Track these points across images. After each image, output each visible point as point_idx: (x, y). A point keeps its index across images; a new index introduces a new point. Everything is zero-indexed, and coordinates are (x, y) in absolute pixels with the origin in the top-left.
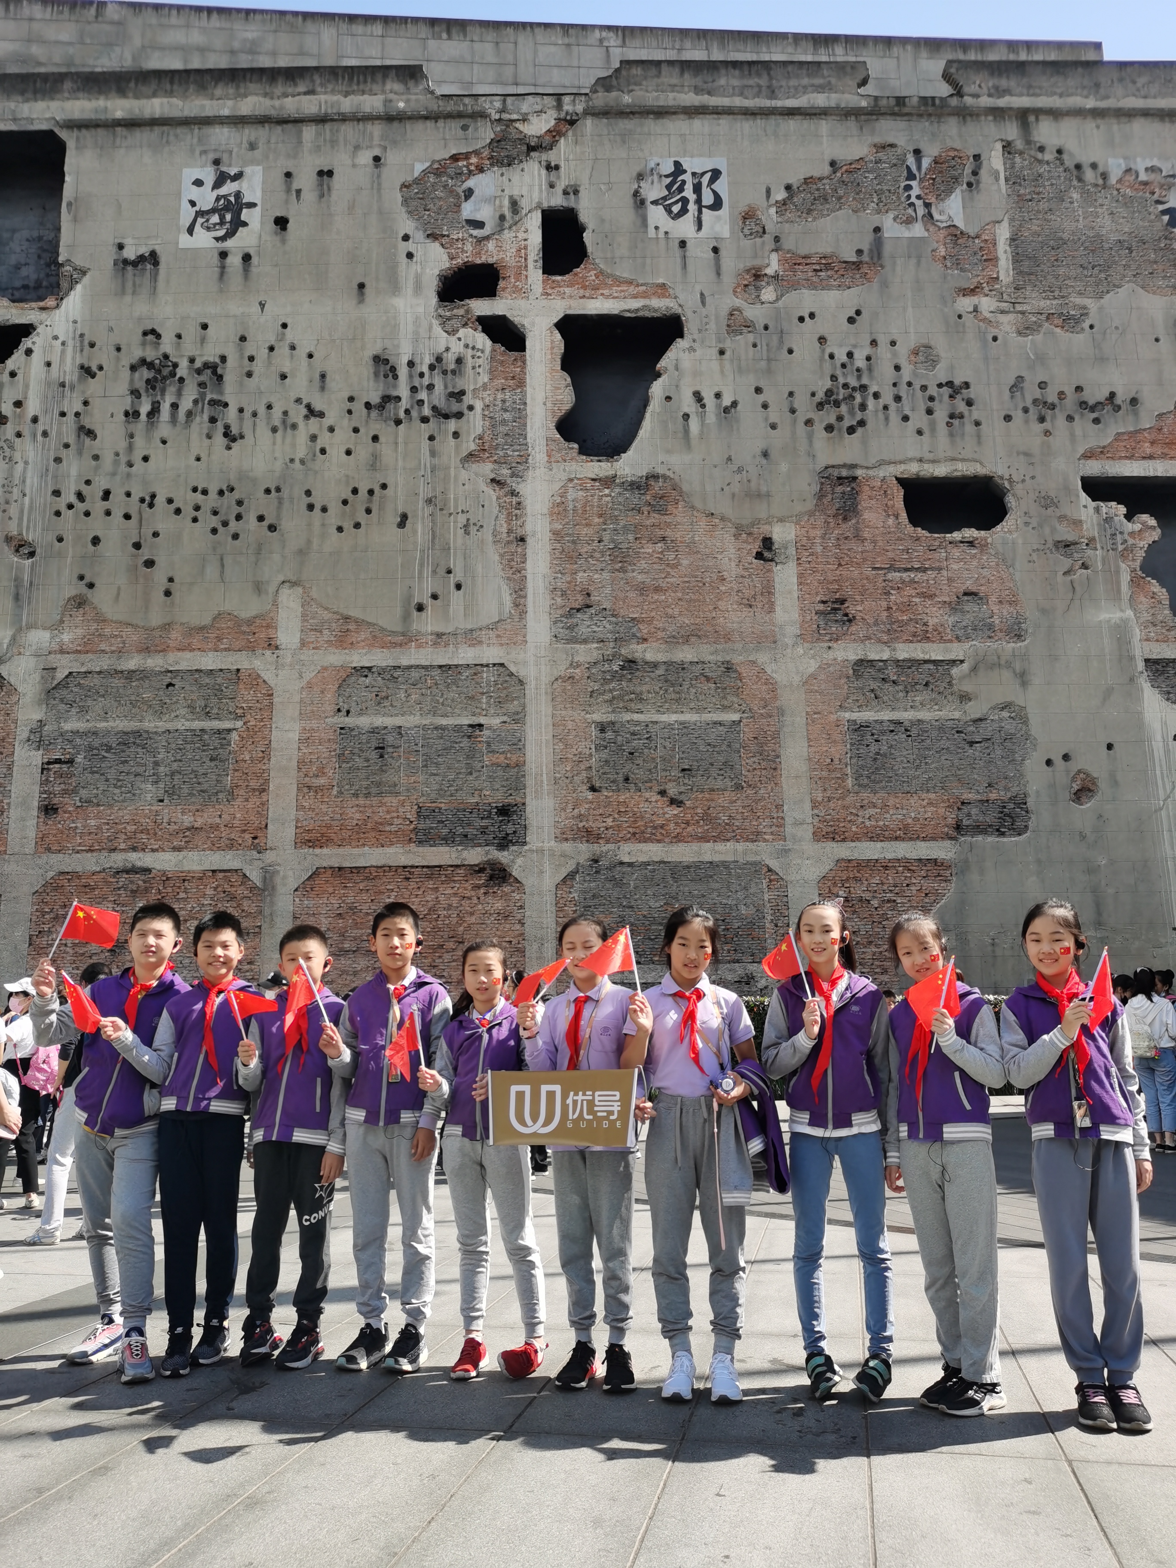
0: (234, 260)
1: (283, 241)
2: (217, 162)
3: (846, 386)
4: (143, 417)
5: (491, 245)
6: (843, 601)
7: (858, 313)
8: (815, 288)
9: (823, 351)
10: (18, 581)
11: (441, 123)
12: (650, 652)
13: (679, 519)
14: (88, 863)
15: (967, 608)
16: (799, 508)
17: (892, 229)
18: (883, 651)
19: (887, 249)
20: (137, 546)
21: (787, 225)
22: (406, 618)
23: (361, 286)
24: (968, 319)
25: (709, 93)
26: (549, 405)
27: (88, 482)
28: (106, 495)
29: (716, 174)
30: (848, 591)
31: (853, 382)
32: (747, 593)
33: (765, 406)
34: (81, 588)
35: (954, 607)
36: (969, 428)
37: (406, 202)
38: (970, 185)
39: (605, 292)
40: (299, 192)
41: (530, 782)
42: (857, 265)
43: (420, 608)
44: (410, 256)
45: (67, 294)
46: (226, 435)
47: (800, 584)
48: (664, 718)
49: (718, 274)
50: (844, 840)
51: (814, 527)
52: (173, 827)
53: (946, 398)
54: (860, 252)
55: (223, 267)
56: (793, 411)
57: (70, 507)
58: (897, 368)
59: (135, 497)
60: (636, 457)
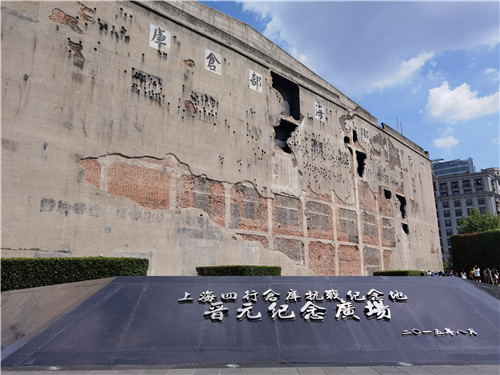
0: (322, 124)
2: (318, 102)
4: (313, 151)
5: (348, 134)
6: (381, 208)
7: (380, 161)
8: (376, 155)
9: (377, 166)
11: (342, 108)
12: (367, 212)
13: (368, 190)
16: (377, 192)
17: (381, 148)
18: (385, 217)
20: (315, 177)
21: (373, 143)
22: (345, 200)
23: (336, 135)
24: (387, 166)
25: (366, 117)
26: (356, 166)
27: (308, 162)
28: (310, 165)
29: (368, 132)
32: (374, 204)
33: (374, 173)
34: (309, 184)
35: (389, 211)
36: (388, 183)
37: (339, 121)
38: (386, 144)
39: (359, 148)
40: (328, 113)
44: (341, 132)
45: (301, 121)
46: (323, 158)
47: (378, 204)
48: (369, 224)
49: (369, 149)
50: (384, 246)
51: (378, 195)
53: (387, 178)
54: (379, 151)
56: (376, 175)
57: (306, 166)
58: (383, 171)
59: (314, 167)
60: (365, 178)
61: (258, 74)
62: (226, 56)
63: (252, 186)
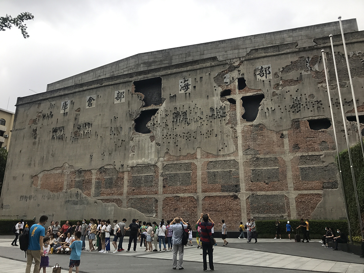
0: (188, 94)
1: (195, 90)
2: (184, 78)
3: (296, 104)
4: (175, 122)
5: (229, 86)
6: (298, 145)
7: (298, 90)
8: (289, 86)
9: (291, 98)
10: (158, 150)
11: (220, 66)
12: (261, 156)
13: (265, 131)
14: (170, 195)
15: (323, 144)
16: (288, 128)
17: (304, 73)
18: (306, 154)
19: (303, 77)
20: (175, 143)
21: (283, 75)
22: (218, 152)
23: (208, 96)
24: (321, 88)
25: (267, 53)
26: (240, 113)
27: (167, 133)
28: (170, 135)
29: (269, 68)
30: (298, 142)
31: (298, 103)
32: (279, 144)
33: (280, 109)
34: (167, 151)
35: (320, 144)
36: (322, 109)
37: (214, 81)
38: (319, 62)
39: (250, 92)
40: (197, 81)
41: (240, 181)
42: (297, 81)
43: (220, 150)
44: (216, 90)
45: (163, 103)
46: (187, 124)
47: (289, 142)
48: (264, 168)
49: (270, 86)
50: (300, 190)
51: (291, 131)
52: (183, 189)
53: (316, 104)
54: (298, 78)
55: (186, 96)
56: (286, 109)
57: (165, 137)
58: (306, 99)
59: (174, 135)
60: (256, 121)
62: (99, 93)
63: (112, 167)
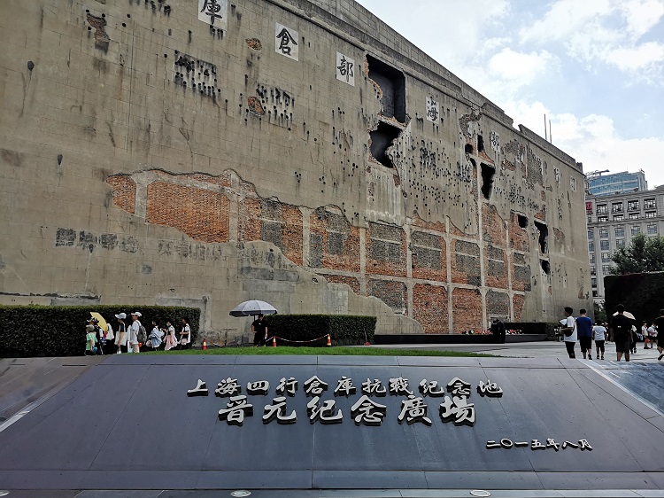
1: (443, 125)
2: (431, 98)
3: (512, 192)
4: (423, 164)
5: (472, 141)
6: (513, 239)
7: (513, 177)
8: (509, 169)
9: (510, 184)
10: (405, 204)
11: (464, 105)
12: (494, 245)
13: (496, 216)
16: (508, 218)
17: (516, 160)
18: (517, 251)
19: (516, 164)
20: (424, 199)
21: (506, 153)
22: (464, 229)
23: (455, 143)
24: (524, 183)
25: (497, 117)
26: (480, 183)
27: (415, 179)
28: (418, 184)
29: (498, 137)
32: (503, 235)
33: (505, 194)
34: (415, 208)
35: (523, 244)
36: (524, 207)
37: (460, 123)
38: (524, 153)
39: (486, 159)
40: (445, 113)
41: (481, 272)
42: (513, 166)
43: (466, 227)
44: (461, 138)
45: (408, 123)
46: (436, 174)
47: (508, 234)
48: (496, 260)
49: (499, 161)
50: (515, 290)
51: (510, 223)
52: (433, 274)
53: (522, 199)
54: (513, 163)
55: (434, 128)
56: (507, 196)
57: (412, 185)
58: (517, 191)
59: (423, 186)
60: (492, 201)
61: (349, 60)
62: (305, 33)
63: (339, 212)
